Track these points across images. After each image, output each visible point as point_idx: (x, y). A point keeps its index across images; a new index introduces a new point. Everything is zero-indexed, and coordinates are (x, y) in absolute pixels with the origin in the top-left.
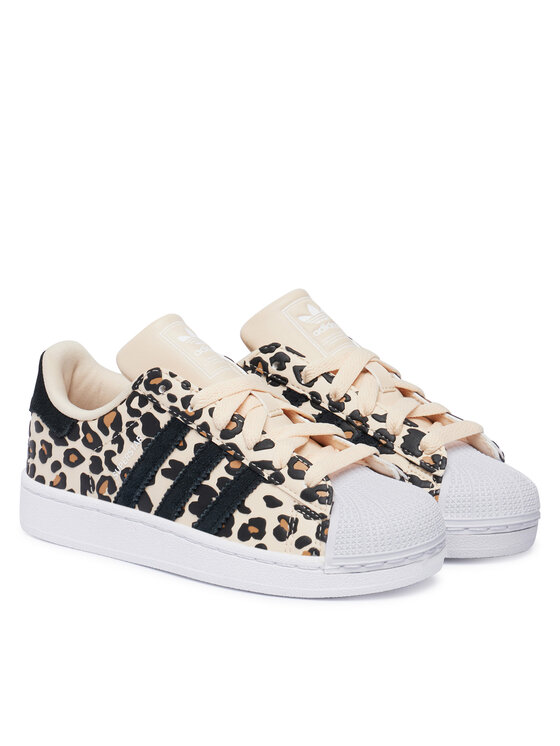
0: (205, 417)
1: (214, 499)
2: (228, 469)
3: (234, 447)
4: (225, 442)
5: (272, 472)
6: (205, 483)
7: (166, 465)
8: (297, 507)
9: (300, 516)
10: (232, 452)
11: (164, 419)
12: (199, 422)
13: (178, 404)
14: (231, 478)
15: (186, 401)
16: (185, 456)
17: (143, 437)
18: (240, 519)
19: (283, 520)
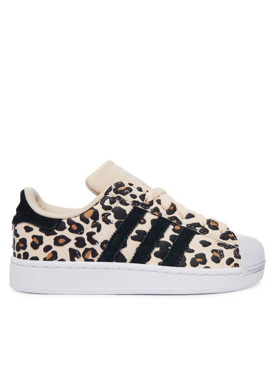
0: (155, 205)
1: (170, 248)
2: (174, 230)
3: (175, 218)
4: (170, 216)
5: (200, 228)
6: (162, 240)
7: (134, 234)
8: (219, 244)
9: (223, 248)
10: (175, 221)
11: (128, 209)
12: (152, 207)
13: (138, 199)
14: (177, 234)
15: (143, 197)
16: (146, 227)
17: (116, 221)
18: (189, 256)
19: (214, 252)
